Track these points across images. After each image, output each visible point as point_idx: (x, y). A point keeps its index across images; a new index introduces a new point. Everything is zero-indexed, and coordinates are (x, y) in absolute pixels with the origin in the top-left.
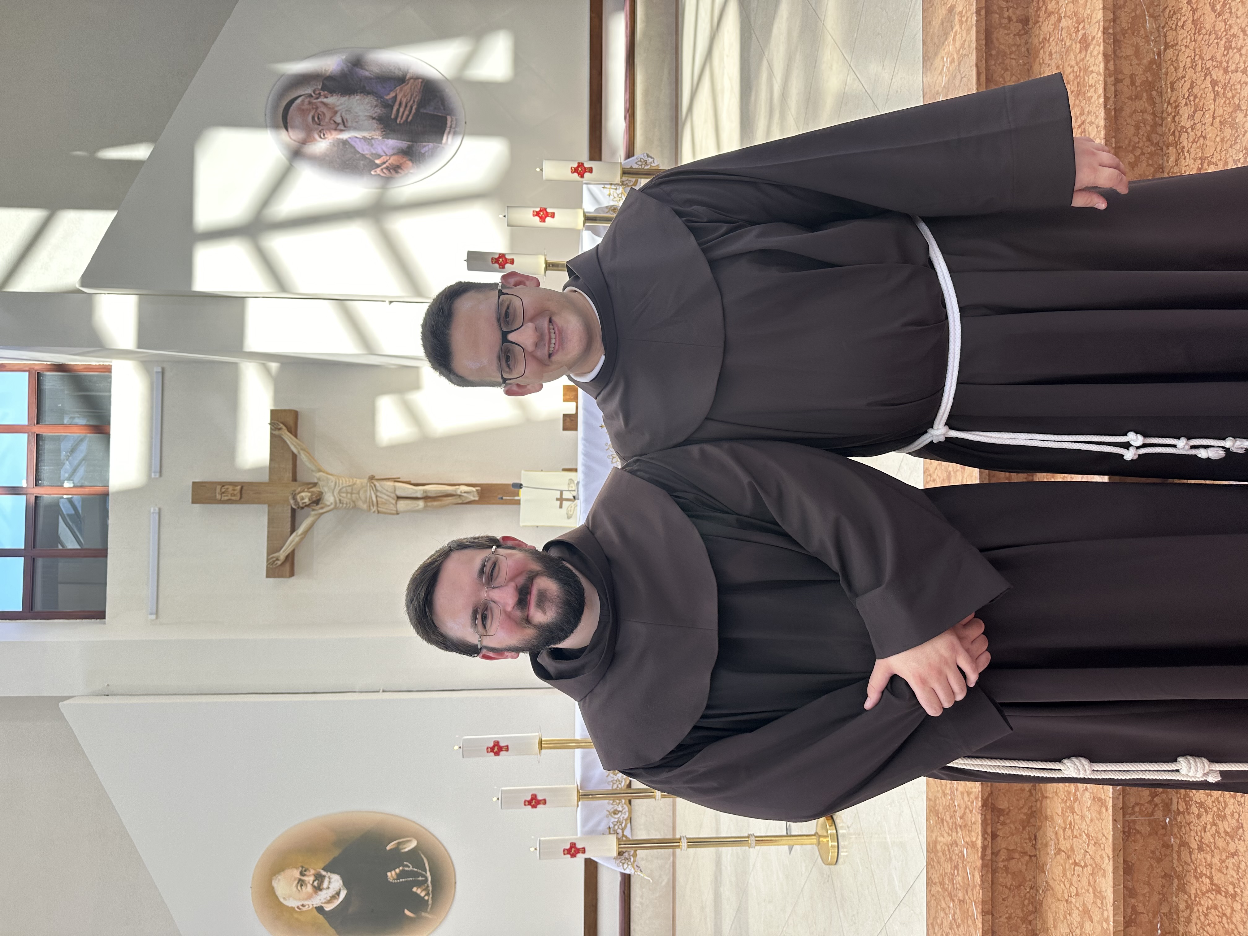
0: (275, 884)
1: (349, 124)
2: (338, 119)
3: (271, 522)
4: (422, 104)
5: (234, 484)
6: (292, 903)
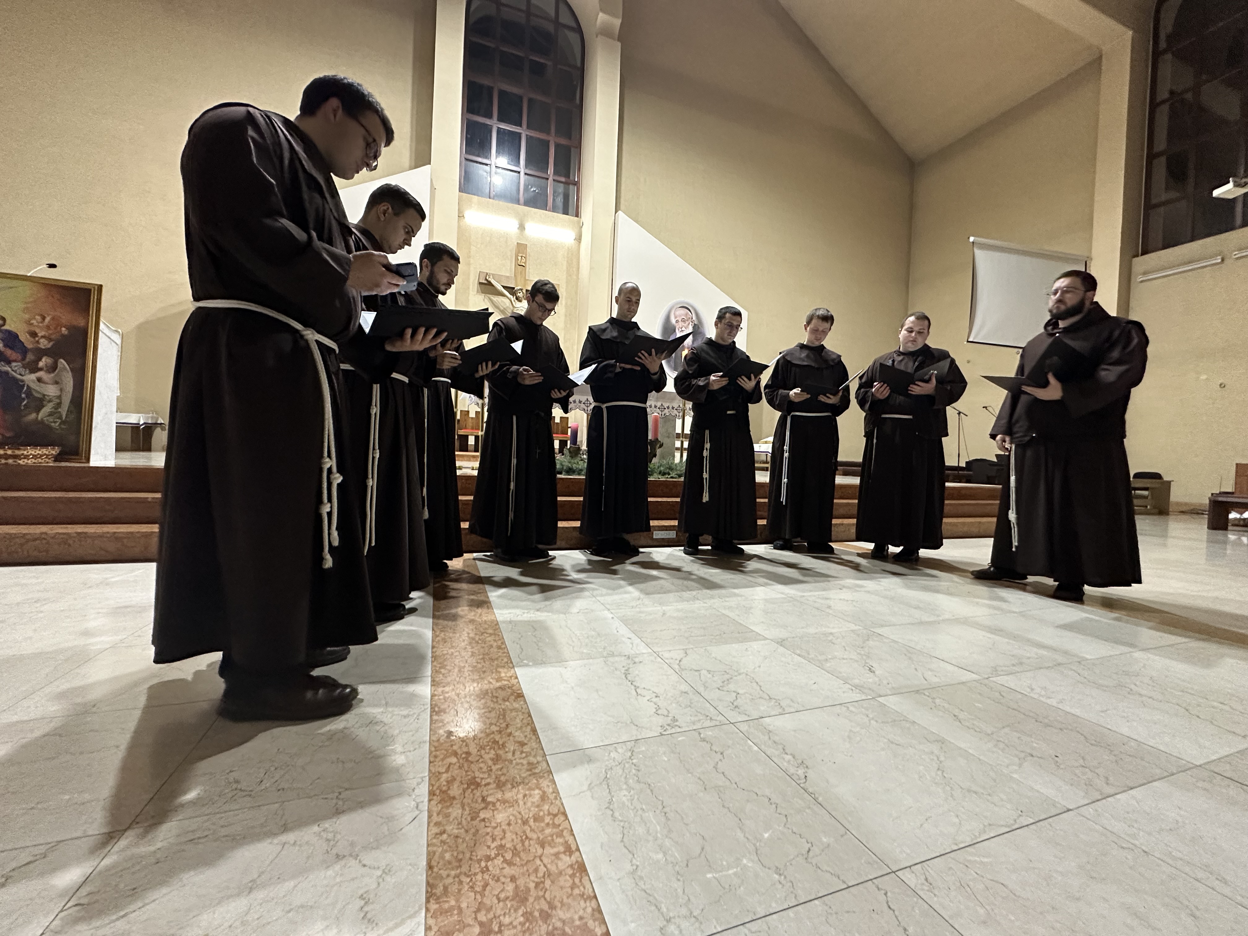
2: (683, 329)
3: (508, 277)
5: (525, 263)
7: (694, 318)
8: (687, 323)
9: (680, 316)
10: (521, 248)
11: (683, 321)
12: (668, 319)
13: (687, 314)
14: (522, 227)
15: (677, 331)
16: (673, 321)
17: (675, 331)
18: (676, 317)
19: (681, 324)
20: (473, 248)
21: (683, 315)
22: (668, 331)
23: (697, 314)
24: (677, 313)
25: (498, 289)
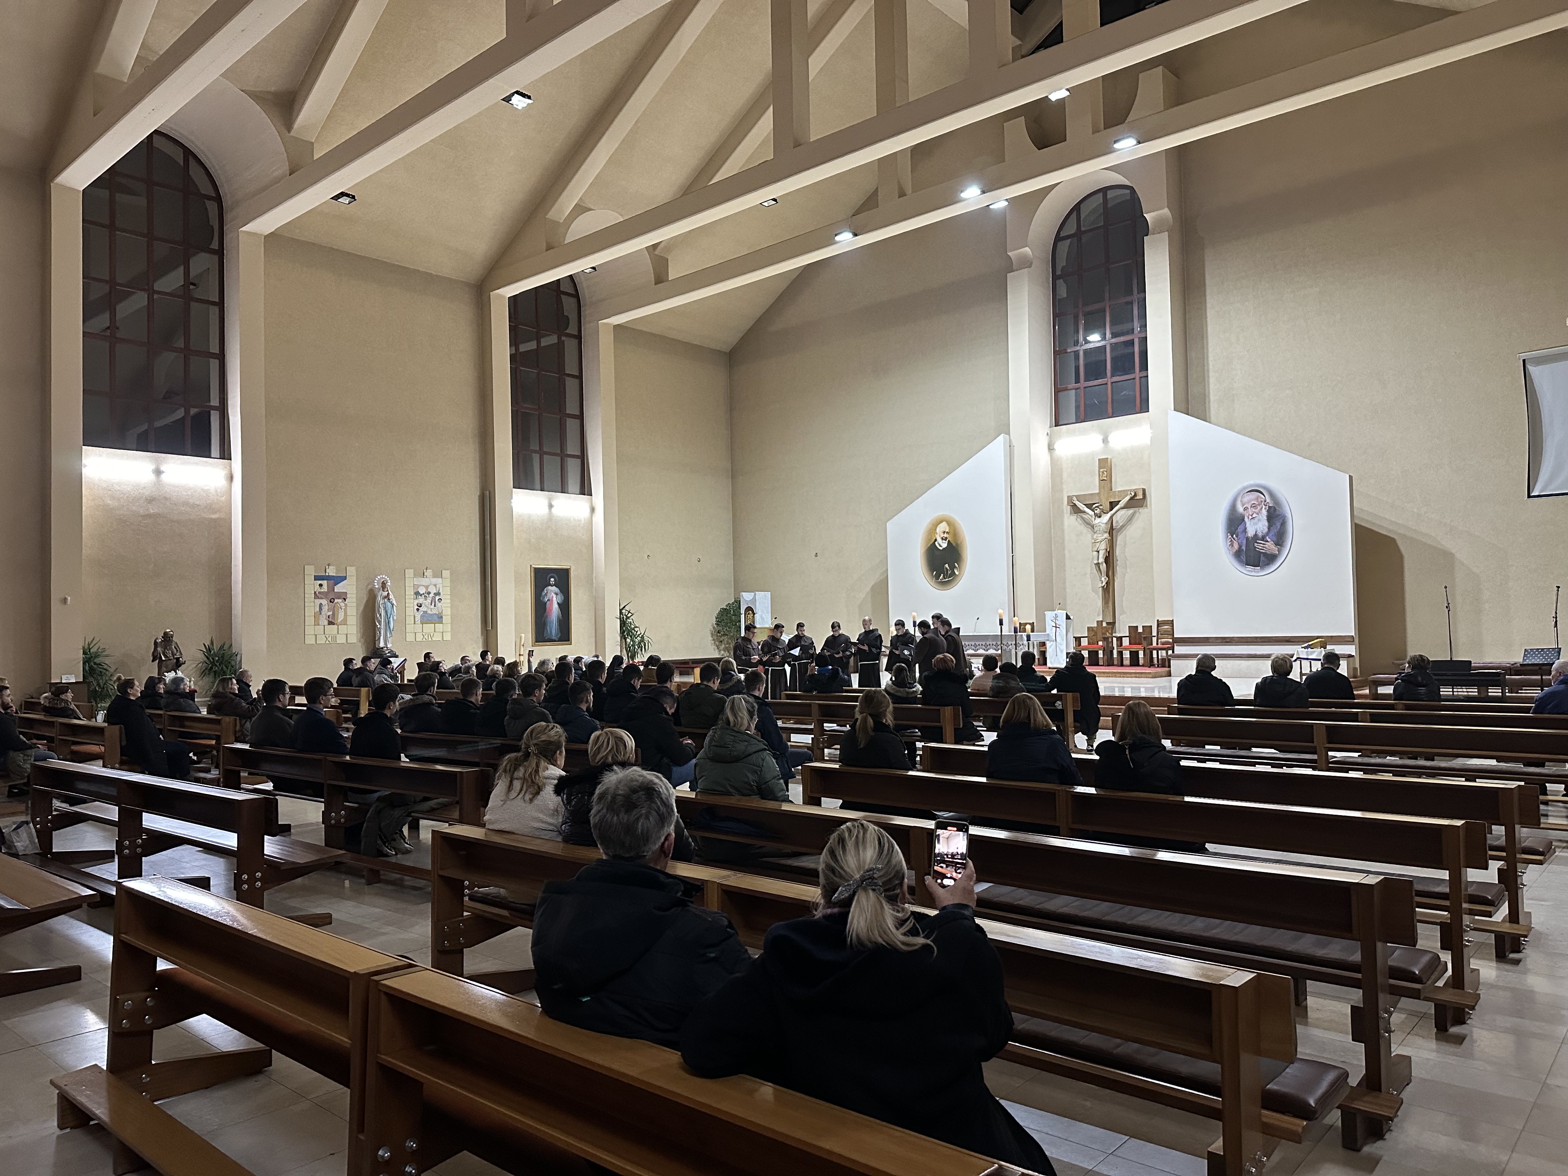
0: (944, 523)
1: (1252, 521)
2: (1254, 516)
4: (1265, 554)
5: (1107, 476)
6: (938, 530)
7: (1268, 500)
8: (1259, 508)
9: (1249, 502)
10: (1104, 464)
11: (1254, 506)
12: (1233, 508)
13: (1257, 498)
14: (1105, 441)
15: (1246, 519)
16: (1240, 509)
17: (1243, 520)
18: (1243, 505)
19: (1250, 511)
20: (1065, 475)
21: (1252, 500)
22: (1235, 523)
23: (1272, 495)
24: (1245, 500)
25: (1081, 508)
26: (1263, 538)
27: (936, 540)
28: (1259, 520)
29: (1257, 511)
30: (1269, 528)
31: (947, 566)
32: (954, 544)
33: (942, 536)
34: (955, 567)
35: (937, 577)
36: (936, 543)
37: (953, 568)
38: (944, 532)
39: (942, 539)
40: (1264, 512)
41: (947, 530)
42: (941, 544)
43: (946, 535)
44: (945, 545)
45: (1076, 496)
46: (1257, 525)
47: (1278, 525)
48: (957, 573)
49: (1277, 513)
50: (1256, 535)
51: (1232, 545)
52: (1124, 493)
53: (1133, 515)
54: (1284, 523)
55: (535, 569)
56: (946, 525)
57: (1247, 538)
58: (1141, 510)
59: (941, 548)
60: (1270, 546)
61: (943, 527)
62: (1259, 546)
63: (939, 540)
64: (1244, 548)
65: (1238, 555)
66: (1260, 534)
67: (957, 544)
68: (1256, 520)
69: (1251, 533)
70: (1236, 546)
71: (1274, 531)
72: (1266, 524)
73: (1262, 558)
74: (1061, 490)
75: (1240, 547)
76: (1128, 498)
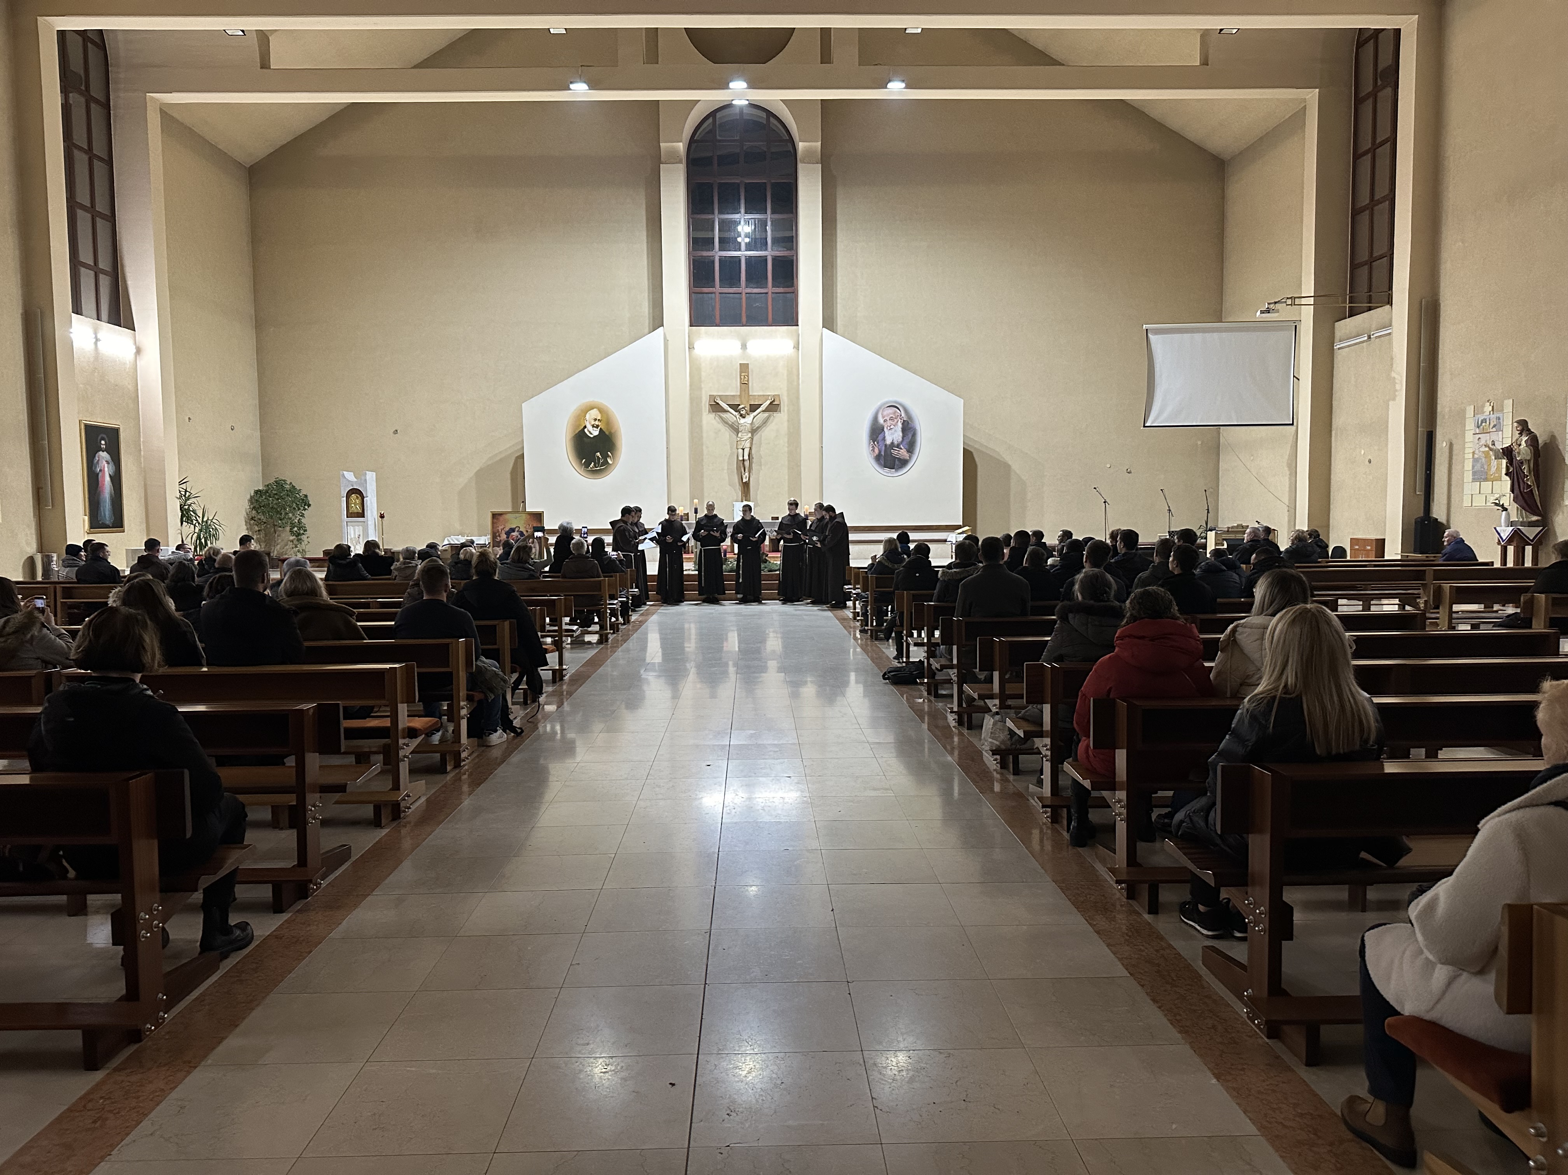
0: (595, 410)
1: (890, 431)
2: (892, 427)
4: (899, 459)
5: (748, 381)
6: (587, 417)
7: (903, 415)
8: (896, 421)
9: (888, 415)
10: (744, 368)
11: (891, 419)
12: (875, 419)
13: (895, 413)
14: (744, 346)
15: (885, 429)
16: (881, 421)
17: (883, 430)
18: (883, 417)
19: (889, 423)
20: (703, 374)
21: (891, 414)
22: (876, 432)
23: (906, 411)
24: (885, 413)
25: (725, 408)
26: (898, 446)
27: (585, 427)
28: (895, 431)
29: (894, 423)
30: (903, 438)
31: (598, 454)
32: (607, 433)
33: (593, 423)
34: (608, 456)
35: (587, 465)
36: (586, 430)
37: (605, 457)
38: (595, 420)
39: (593, 426)
40: (900, 425)
41: (599, 418)
42: (592, 431)
43: (597, 423)
44: (596, 432)
45: (719, 396)
46: (893, 435)
47: (910, 436)
48: (610, 462)
49: (910, 426)
50: (892, 443)
51: (873, 450)
52: (766, 397)
53: (768, 418)
54: (914, 435)
55: (86, 426)
56: (598, 412)
57: (886, 445)
58: (775, 414)
59: (592, 436)
60: (903, 453)
61: (594, 414)
62: (894, 452)
63: (589, 427)
64: (883, 453)
65: (878, 458)
66: (896, 443)
67: (610, 433)
68: (893, 430)
69: (888, 442)
70: (877, 451)
71: (907, 440)
72: (901, 434)
73: (897, 462)
74: (700, 389)
75: (880, 452)
76: (768, 402)
